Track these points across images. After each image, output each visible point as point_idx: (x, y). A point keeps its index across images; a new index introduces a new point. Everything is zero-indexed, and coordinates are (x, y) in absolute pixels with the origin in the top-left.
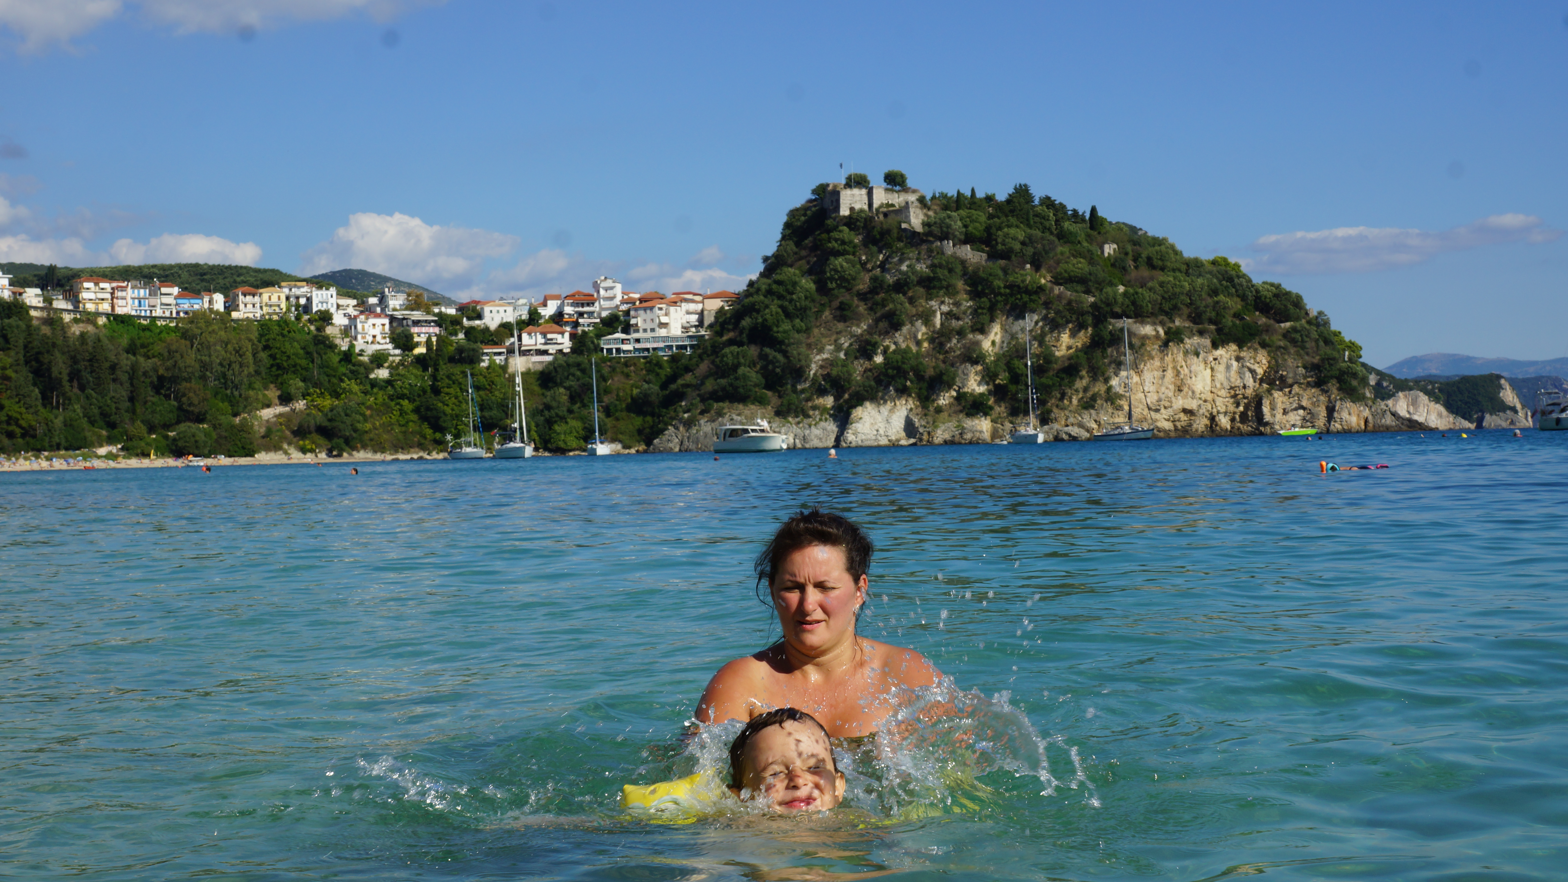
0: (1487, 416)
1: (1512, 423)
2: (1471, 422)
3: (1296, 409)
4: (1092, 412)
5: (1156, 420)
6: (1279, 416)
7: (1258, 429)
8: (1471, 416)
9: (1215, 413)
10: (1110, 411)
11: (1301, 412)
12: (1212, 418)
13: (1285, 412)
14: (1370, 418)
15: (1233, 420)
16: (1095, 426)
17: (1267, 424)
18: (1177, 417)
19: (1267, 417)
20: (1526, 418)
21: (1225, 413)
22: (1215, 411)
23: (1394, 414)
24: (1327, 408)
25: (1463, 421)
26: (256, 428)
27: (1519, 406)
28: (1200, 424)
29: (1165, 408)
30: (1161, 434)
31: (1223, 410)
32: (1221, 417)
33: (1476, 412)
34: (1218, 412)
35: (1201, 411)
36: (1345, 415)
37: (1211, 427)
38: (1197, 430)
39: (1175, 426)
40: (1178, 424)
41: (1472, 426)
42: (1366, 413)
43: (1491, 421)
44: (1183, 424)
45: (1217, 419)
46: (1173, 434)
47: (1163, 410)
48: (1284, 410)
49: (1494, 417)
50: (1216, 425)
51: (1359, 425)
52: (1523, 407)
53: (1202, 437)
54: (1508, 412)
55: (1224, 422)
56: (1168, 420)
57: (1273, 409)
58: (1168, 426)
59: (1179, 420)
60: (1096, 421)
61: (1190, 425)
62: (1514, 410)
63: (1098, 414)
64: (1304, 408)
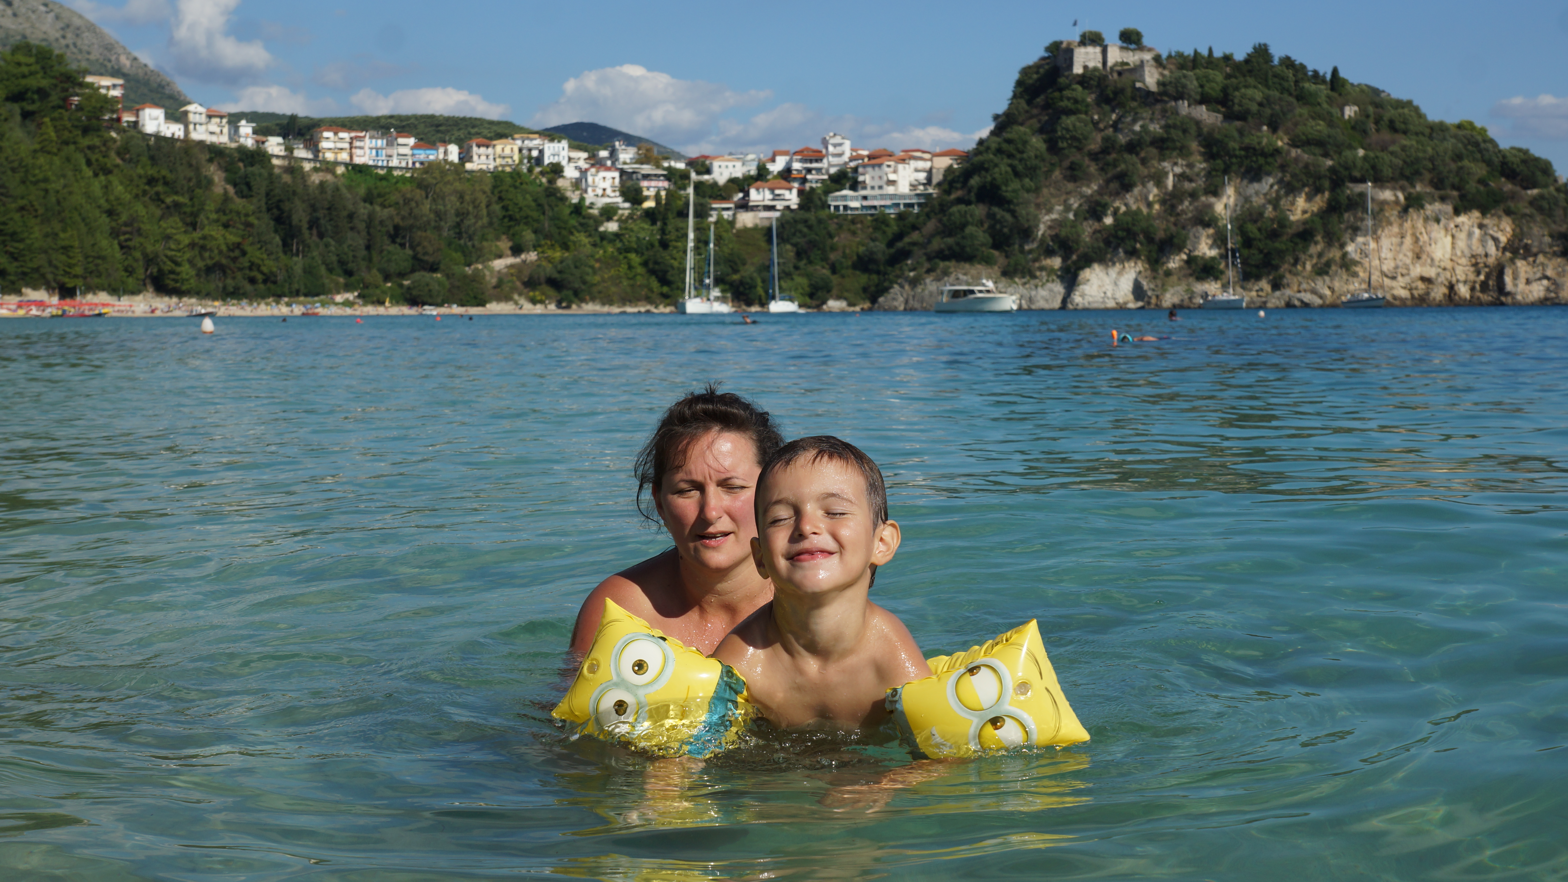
3: (1540, 279)
4: (1327, 278)
5: (1392, 288)
6: (1522, 286)
7: (1498, 299)
9: (1454, 282)
10: (1345, 277)
11: (1545, 282)
12: (1451, 287)
13: (1528, 282)
15: (1473, 289)
16: (1328, 292)
17: (1508, 294)
18: (1414, 285)
19: (1509, 286)
21: (1465, 282)
22: (1454, 279)
26: (488, 278)
28: (1439, 293)
29: (1402, 275)
30: (1397, 303)
31: (1462, 277)
32: (1461, 285)
34: (1458, 281)
35: (1440, 280)
37: (1450, 296)
38: (1434, 299)
39: (1412, 295)
40: (1416, 293)
44: (1421, 292)
45: (1456, 288)
46: (1409, 303)
47: (1400, 278)
48: (1527, 279)
50: (1455, 294)
53: (1439, 305)
55: (1463, 291)
56: (1404, 288)
57: (1515, 277)
58: (1404, 294)
59: (1416, 289)
60: (1329, 288)
61: (1428, 294)
63: (1332, 280)
64: (1548, 278)
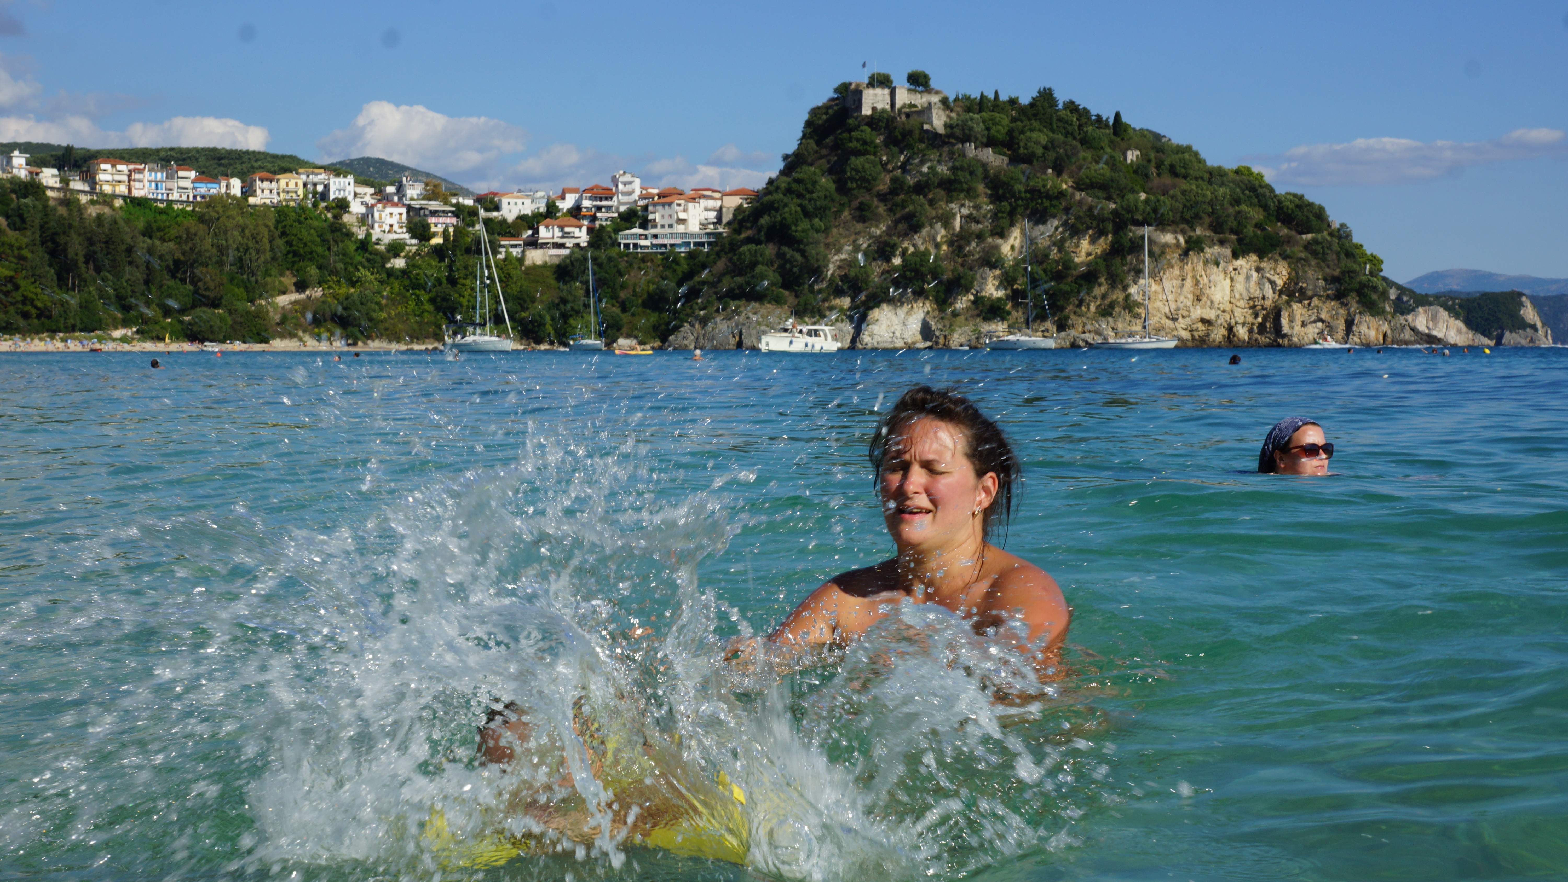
0: (1507, 334)
1: (1532, 340)
2: (1490, 338)
3: (1315, 322)
4: (1110, 319)
5: (1174, 330)
6: (1297, 328)
7: (1275, 341)
8: (1490, 333)
9: (1233, 323)
10: (1128, 318)
11: (1320, 325)
12: (1230, 329)
13: (1304, 324)
14: (1389, 333)
15: (1251, 331)
16: (1111, 334)
17: (1285, 336)
18: (1194, 327)
19: (1286, 329)
20: (1546, 337)
21: (1244, 324)
22: (1233, 321)
23: (1413, 329)
24: (1346, 321)
25: (1482, 338)
26: (271, 314)
27: (1539, 324)
28: (1218, 334)
29: (1183, 317)
31: (1241, 320)
32: (1239, 327)
33: (1496, 329)
34: (1236, 323)
35: (1219, 322)
36: (1363, 329)
37: (1229, 337)
38: (1214, 341)
39: (1192, 335)
40: (1196, 334)
41: (1492, 343)
42: (1385, 327)
43: (1510, 338)
44: (1201, 333)
45: (1235, 329)
46: (1190, 344)
47: (1181, 320)
48: (1303, 322)
49: (1514, 334)
50: (1234, 336)
51: (1377, 339)
52: (1544, 325)
53: (1219, 347)
54: (1528, 330)
55: (1242, 333)
56: (1186, 329)
57: (1291, 321)
58: (1185, 335)
59: (1197, 330)
60: (1113, 329)
61: (1208, 335)
62: (1534, 328)
63: (1115, 321)
64: (1323, 321)
